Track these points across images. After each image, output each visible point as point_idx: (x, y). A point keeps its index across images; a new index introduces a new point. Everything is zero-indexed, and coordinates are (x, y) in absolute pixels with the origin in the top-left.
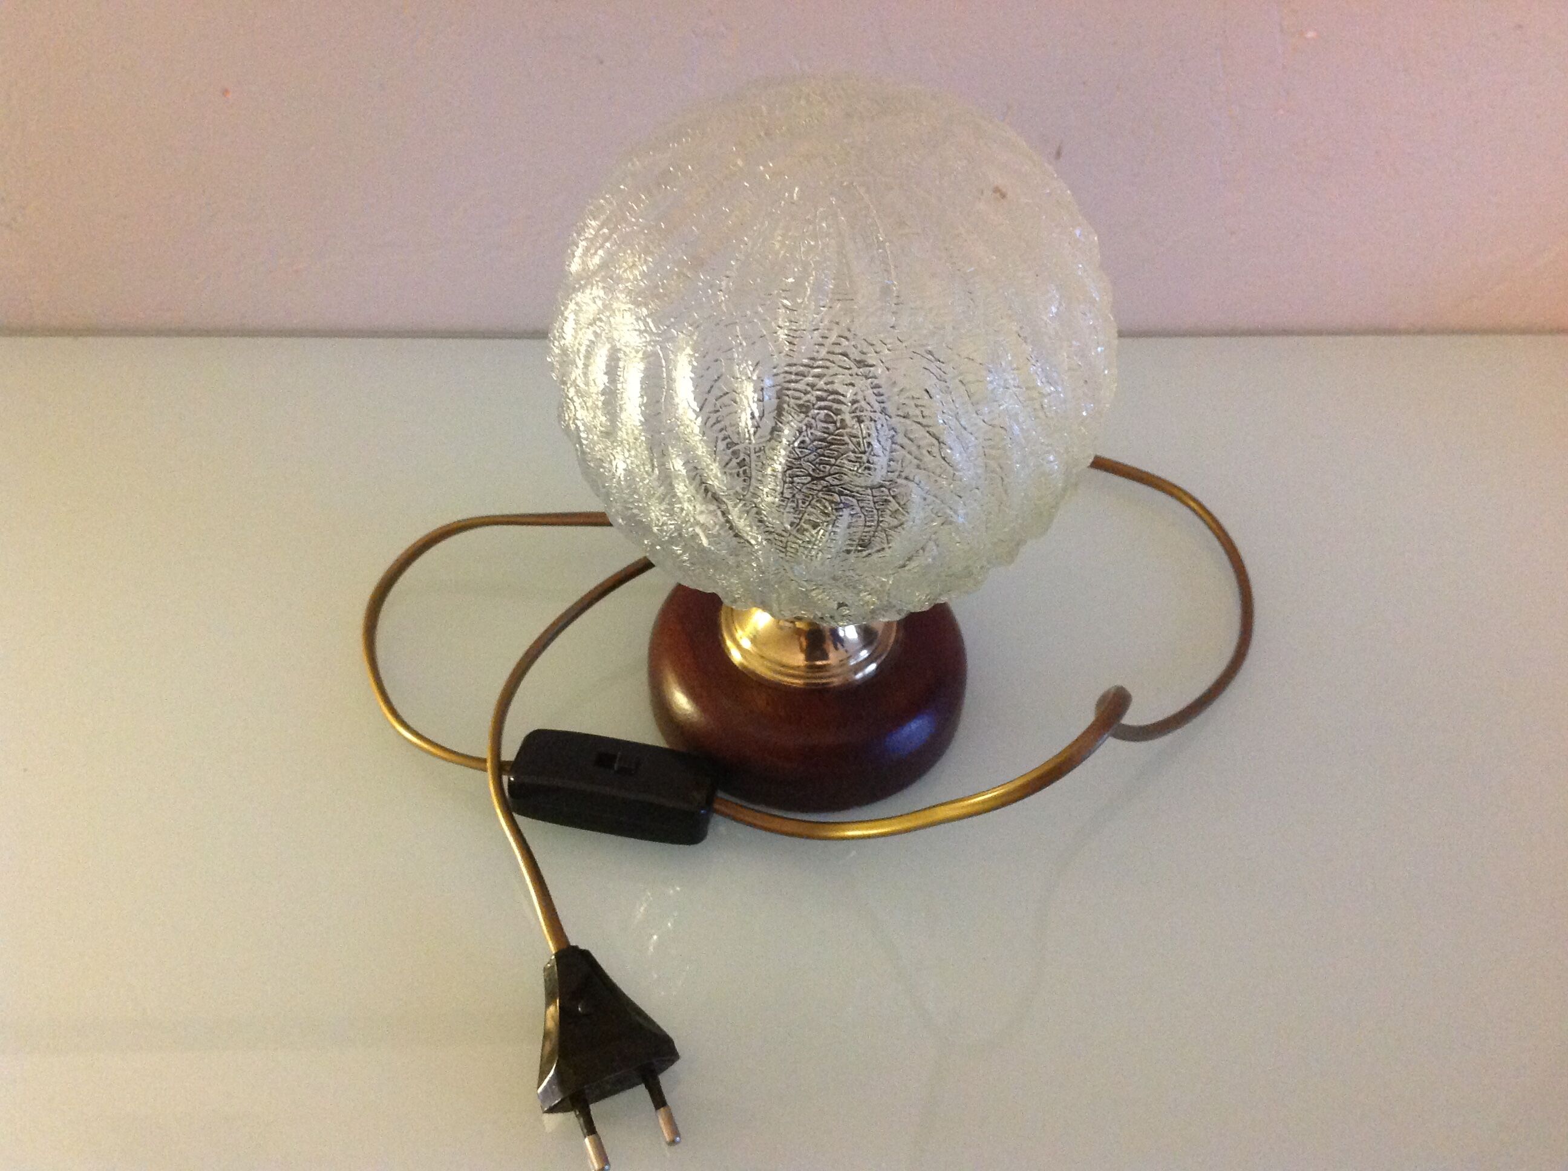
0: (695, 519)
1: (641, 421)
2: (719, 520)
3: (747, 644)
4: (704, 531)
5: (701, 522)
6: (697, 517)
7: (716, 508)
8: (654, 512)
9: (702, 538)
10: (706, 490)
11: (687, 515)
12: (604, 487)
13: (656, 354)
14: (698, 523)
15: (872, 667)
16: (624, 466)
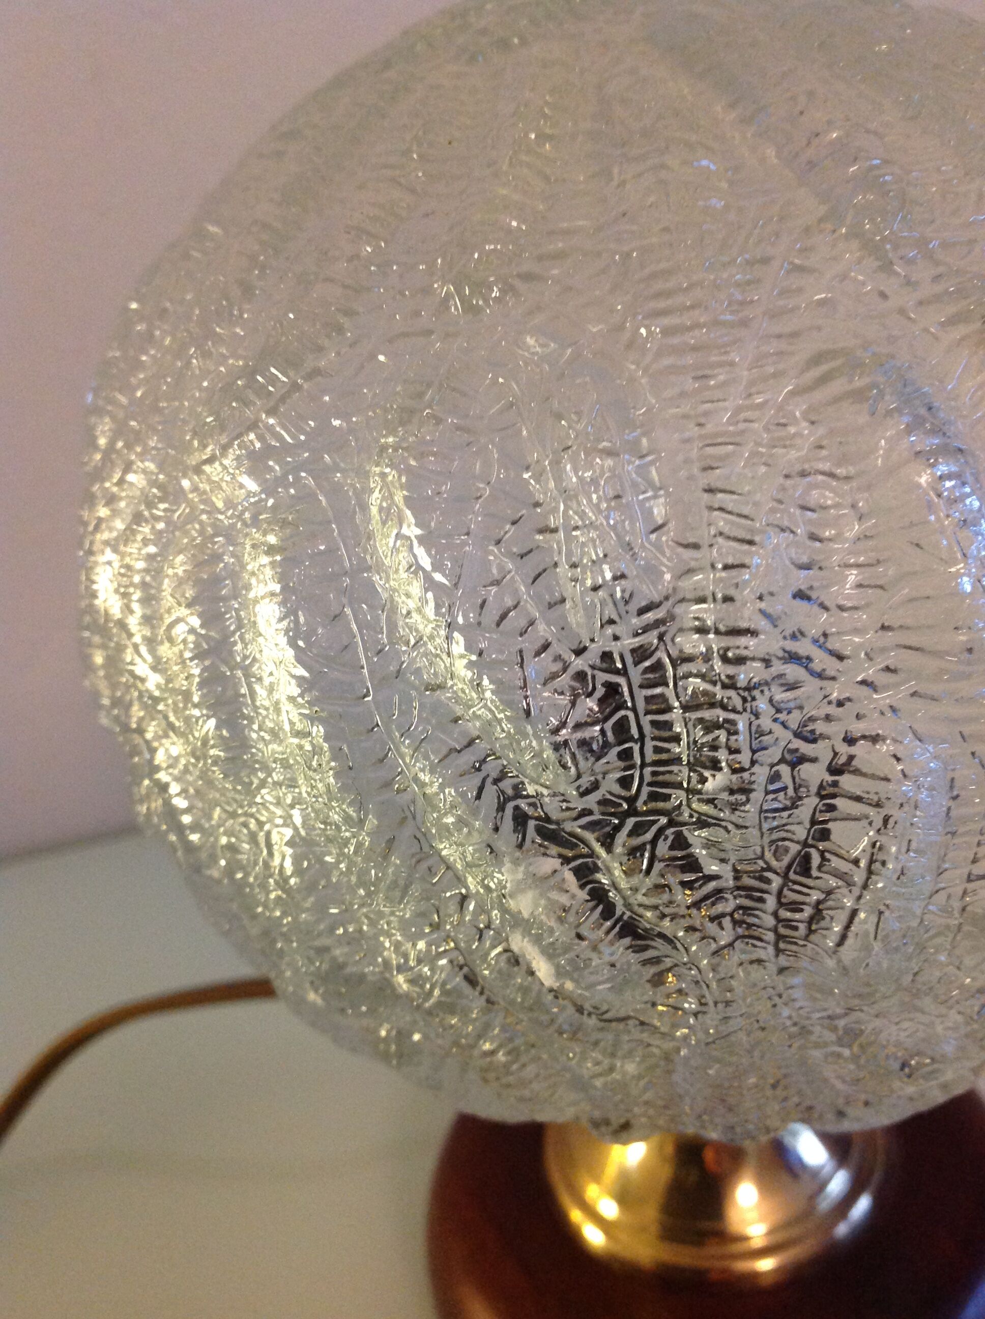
0: (504, 910)
1: (300, 680)
2: (573, 897)
3: (609, 1209)
4: (537, 940)
5: (526, 914)
6: (512, 904)
7: (556, 863)
8: (389, 935)
9: (534, 965)
10: (520, 819)
11: (481, 909)
12: (255, 917)
13: (306, 496)
14: (516, 921)
15: (863, 1204)
16: (288, 833)
